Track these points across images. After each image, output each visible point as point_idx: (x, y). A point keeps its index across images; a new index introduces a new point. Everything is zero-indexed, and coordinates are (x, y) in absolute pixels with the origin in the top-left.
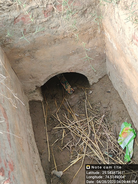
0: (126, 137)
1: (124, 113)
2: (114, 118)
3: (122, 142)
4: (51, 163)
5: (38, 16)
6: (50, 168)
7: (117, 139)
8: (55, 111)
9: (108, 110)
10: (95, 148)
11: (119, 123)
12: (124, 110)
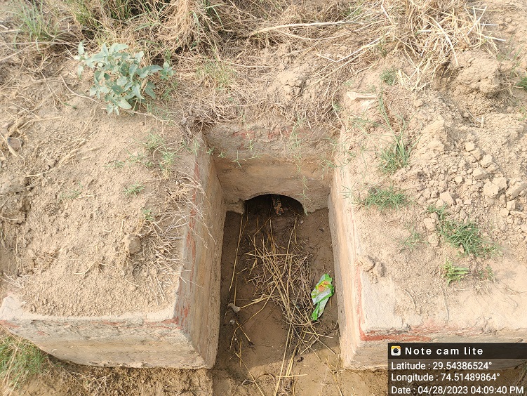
0: (322, 292)
1: (330, 263)
2: (318, 264)
3: (315, 296)
4: (231, 293)
5: (261, 135)
6: (229, 299)
7: (312, 290)
8: (253, 231)
9: (314, 252)
10: (284, 293)
11: (321, 271)
12: (331, 259)
